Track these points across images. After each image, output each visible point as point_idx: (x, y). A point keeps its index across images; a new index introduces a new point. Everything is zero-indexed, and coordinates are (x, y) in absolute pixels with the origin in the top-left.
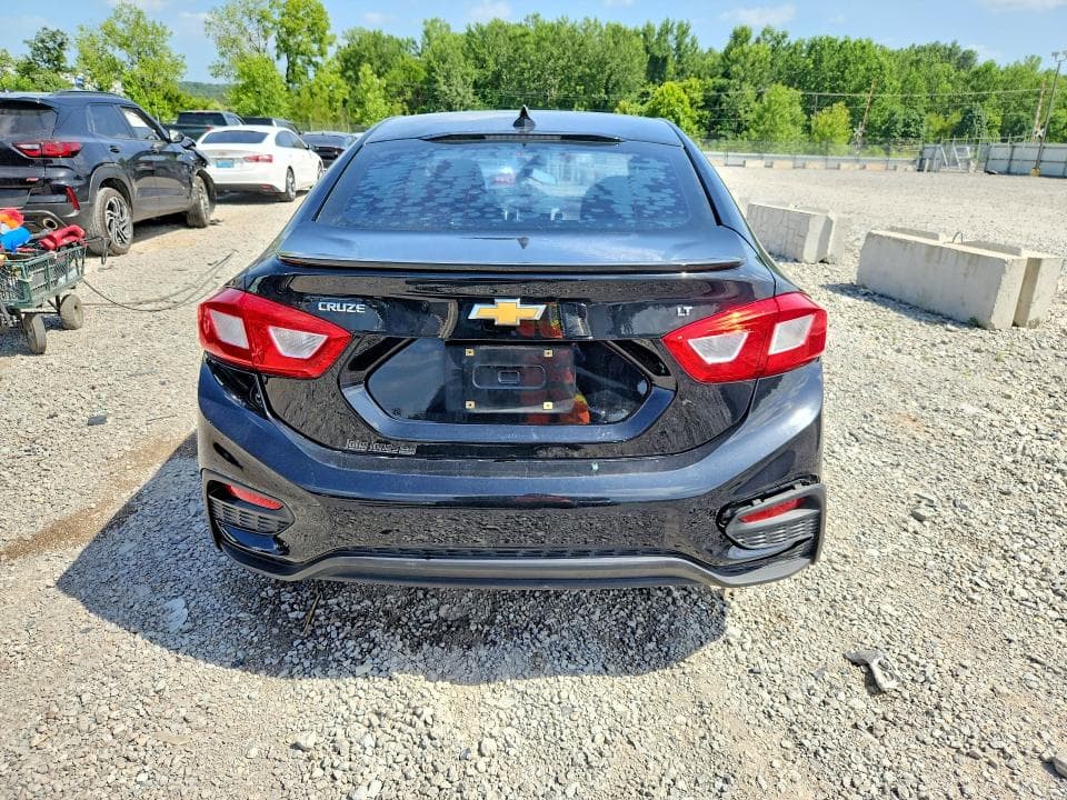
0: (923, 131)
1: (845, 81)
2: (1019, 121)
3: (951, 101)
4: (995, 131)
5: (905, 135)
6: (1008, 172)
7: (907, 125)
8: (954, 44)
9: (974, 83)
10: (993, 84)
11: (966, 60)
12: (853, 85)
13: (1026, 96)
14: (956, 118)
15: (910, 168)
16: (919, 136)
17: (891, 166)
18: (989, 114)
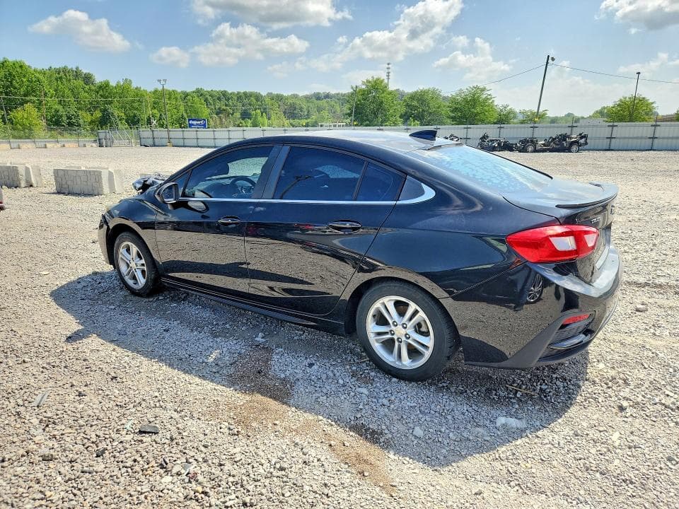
0: (81, 121)
1: (15, 88)
2: (135, 116)
3: (91, 103)
4: (124, 121)
5: (70, 124)
6: (154, 145)
7: (69, 118)
8: (77, 68)
9: (101, 93)
10: (112, 94)
11: (88, 79)
12: (22, 91)
13: (133, 102)
14: (98, 114)
15: (94, 145)
16: (79, 125)
17: (81, 144)
18: (116, 112)
